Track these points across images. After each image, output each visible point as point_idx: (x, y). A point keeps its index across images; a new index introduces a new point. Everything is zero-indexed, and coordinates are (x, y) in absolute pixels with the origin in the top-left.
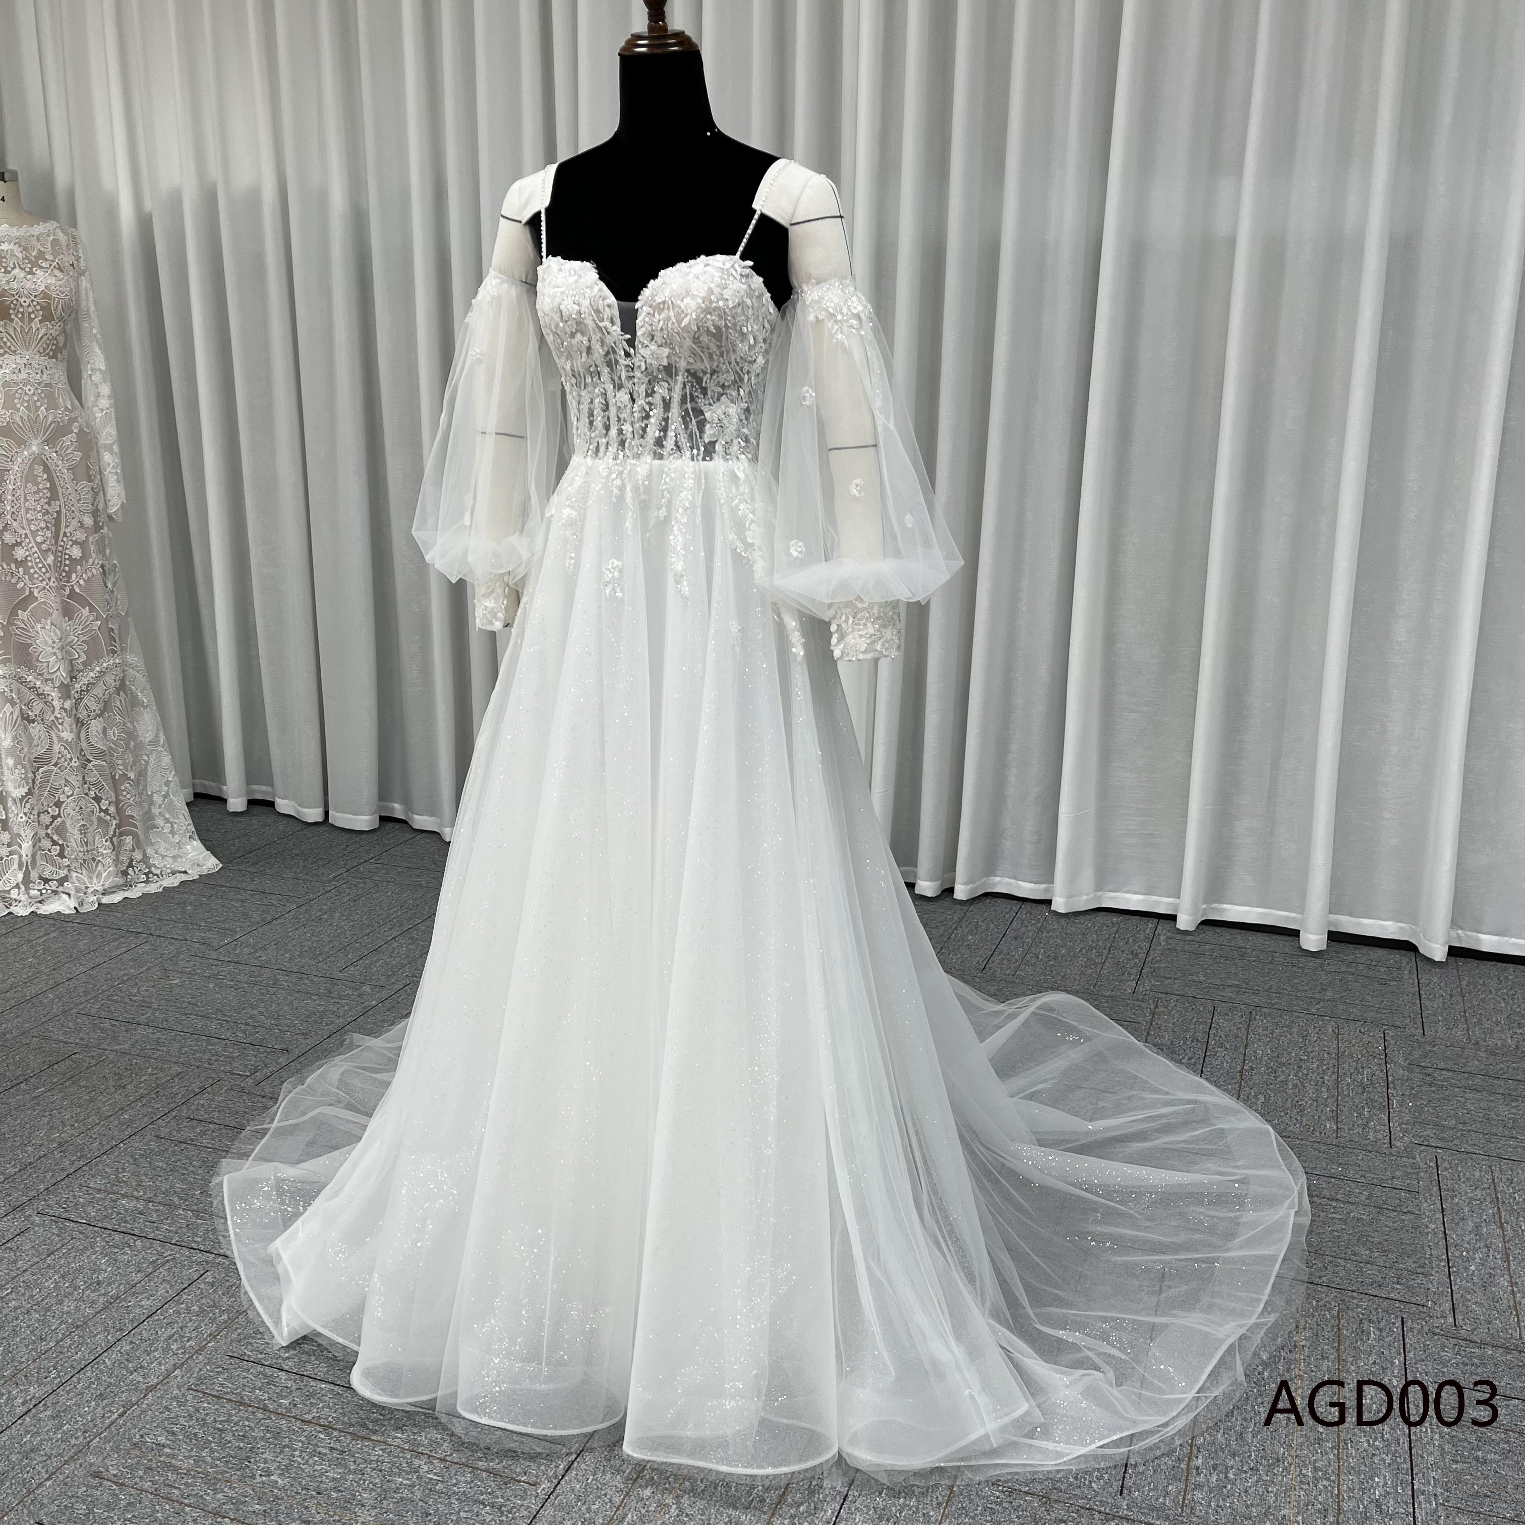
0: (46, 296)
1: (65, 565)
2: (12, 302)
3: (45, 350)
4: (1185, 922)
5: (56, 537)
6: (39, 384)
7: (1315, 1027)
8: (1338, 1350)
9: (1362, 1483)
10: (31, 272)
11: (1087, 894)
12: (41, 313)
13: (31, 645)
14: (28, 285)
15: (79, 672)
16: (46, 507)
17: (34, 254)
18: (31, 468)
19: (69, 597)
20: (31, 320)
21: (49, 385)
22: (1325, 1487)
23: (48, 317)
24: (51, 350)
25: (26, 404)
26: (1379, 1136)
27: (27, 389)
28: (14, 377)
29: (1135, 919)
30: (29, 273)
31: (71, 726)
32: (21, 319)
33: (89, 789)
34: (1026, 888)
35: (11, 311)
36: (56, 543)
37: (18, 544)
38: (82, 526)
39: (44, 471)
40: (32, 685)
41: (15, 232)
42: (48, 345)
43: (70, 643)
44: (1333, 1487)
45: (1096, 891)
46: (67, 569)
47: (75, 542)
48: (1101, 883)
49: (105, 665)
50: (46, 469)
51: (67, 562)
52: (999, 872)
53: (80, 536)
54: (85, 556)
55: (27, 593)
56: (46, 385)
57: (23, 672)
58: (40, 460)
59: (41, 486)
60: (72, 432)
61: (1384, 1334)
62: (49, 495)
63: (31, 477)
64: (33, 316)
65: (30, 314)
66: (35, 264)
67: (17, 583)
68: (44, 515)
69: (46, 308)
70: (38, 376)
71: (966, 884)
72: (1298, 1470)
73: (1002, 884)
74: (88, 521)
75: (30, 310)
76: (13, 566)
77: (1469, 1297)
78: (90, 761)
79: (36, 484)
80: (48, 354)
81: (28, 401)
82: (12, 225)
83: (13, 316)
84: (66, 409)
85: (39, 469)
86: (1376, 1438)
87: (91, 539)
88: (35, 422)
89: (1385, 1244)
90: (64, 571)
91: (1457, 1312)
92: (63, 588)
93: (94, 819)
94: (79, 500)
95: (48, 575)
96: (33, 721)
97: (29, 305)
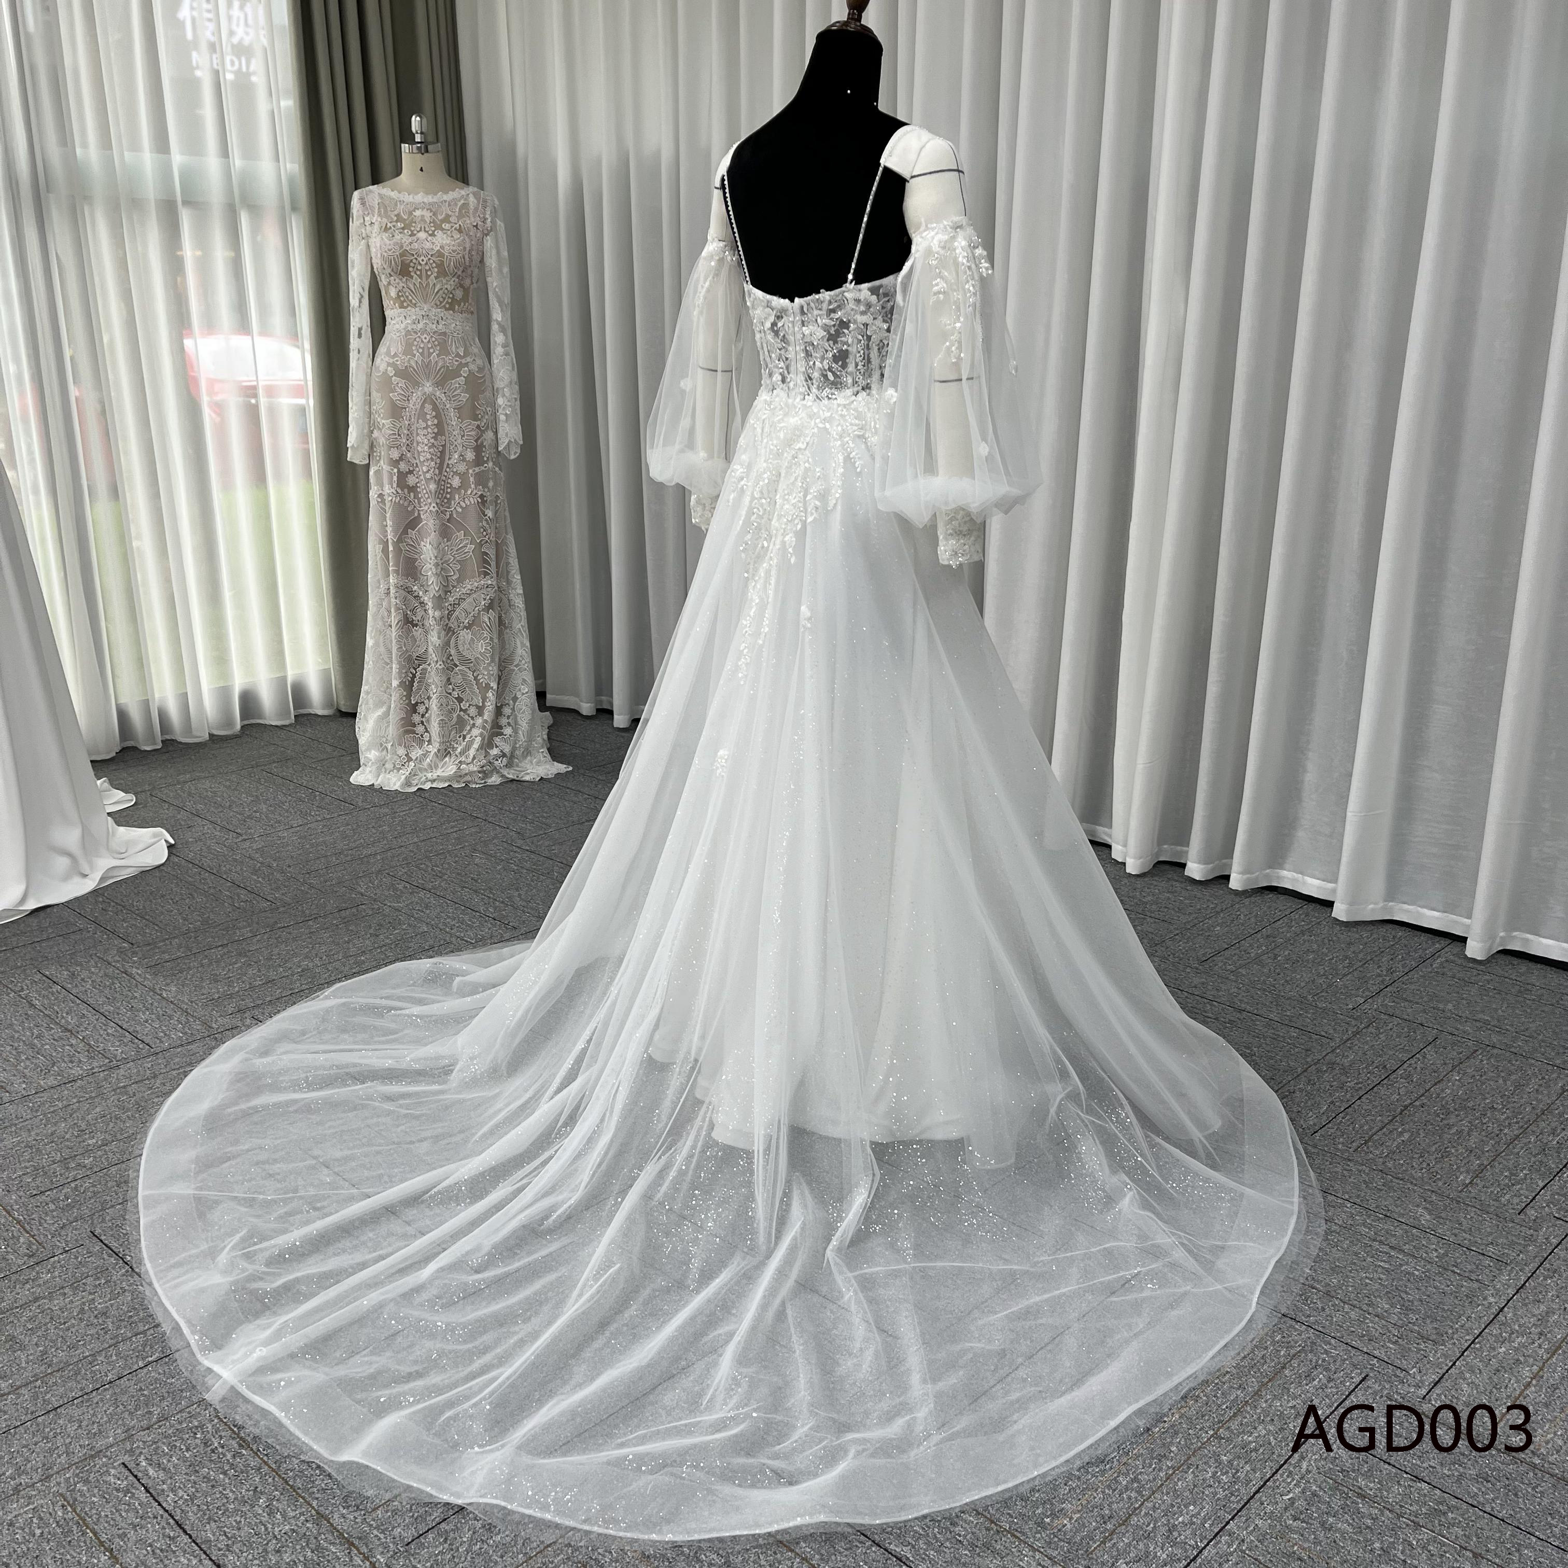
0: (440, 254)
1: (447, 493)
2: (411, 261)
3: (441, 303)
4: (1475, 949)
5: (440, 468)
6: (434, 333)
7: (1543, 1078)
8: (1264, 1385)
9: (1173, 1506)
10: (433, 235)
11: (1375, 904)
12: (436, 270)
13: (416, 559)
14: (428, 245)
15: (454, 587)
16: (432, 441)
17: (440, 217)
18: (423, 406)
19: (448, 521)
20: (428, 277)
21: (444, 334)
22: (1130, 1498)
23: (442, 272)
24: (447, 302)
25: (421, 350)
26: (1516, 1200)
27: (423, 337)
28: (414, 326)
29: (1424, 937)
30: (430, 235)
31: (439, 633)
32: (420, 277)
33: (453, 690)
34: (1312, 886)
35: (411, 269)
36: (440, 473)
37: (411, 472)
38: (464, 460)
39: (433, 410)
40: (416, 594)
41: (429, 199)
42: (444, 299)
43: (446, 561)
44: (1137, 1501)
45: (1385, 901)
46: (448, 496)
47: (456, 473)
48: (1392, 893)
49: (476, 584)
50: (435, 408)
51: (449, 490)
52: (1287, 866)
53: (462, 468)
54: (464, 485)
55: (416, 514)
56: (441, 334)
57: (409, 583)
58: (429, 399)
59: (429, 423)
60: (461, 375)
61: (1332, 1384)
62: (436, 430)
63: (422, 415)
64: (429, 273)
65: (427, 271)
66: (439, 227)
67: (409, 505)
68: (430, 448)
69: (440, 266)
70: (434, 326)
71: (1242, 873)
72: (1116, 1475)
73: (1288, 878)
74: (470, 455)
75: (427, 268)
76: (406, 491)
77: (1468, 1375)
78: (456, 666)
79: (426, 421)
80: (444, 306)
81: (423, 348)
82: (427, 193)
83: (412, 274)
84: (458, 355)
85: (428, 407)
86: (1227, 1473)
87: (471, 471)
88: (427, 366)
89: (1416, 1303)
90: (446, 498)
91: (1439, 1385)
92: (443, 512)
93: (455, 716)
94: (463, 436)
95: (429, 501)
96: (416, 625)
97: (426, 264)
